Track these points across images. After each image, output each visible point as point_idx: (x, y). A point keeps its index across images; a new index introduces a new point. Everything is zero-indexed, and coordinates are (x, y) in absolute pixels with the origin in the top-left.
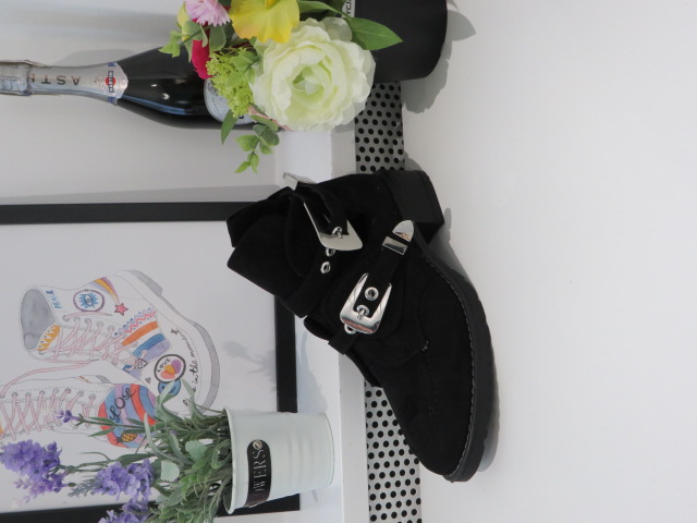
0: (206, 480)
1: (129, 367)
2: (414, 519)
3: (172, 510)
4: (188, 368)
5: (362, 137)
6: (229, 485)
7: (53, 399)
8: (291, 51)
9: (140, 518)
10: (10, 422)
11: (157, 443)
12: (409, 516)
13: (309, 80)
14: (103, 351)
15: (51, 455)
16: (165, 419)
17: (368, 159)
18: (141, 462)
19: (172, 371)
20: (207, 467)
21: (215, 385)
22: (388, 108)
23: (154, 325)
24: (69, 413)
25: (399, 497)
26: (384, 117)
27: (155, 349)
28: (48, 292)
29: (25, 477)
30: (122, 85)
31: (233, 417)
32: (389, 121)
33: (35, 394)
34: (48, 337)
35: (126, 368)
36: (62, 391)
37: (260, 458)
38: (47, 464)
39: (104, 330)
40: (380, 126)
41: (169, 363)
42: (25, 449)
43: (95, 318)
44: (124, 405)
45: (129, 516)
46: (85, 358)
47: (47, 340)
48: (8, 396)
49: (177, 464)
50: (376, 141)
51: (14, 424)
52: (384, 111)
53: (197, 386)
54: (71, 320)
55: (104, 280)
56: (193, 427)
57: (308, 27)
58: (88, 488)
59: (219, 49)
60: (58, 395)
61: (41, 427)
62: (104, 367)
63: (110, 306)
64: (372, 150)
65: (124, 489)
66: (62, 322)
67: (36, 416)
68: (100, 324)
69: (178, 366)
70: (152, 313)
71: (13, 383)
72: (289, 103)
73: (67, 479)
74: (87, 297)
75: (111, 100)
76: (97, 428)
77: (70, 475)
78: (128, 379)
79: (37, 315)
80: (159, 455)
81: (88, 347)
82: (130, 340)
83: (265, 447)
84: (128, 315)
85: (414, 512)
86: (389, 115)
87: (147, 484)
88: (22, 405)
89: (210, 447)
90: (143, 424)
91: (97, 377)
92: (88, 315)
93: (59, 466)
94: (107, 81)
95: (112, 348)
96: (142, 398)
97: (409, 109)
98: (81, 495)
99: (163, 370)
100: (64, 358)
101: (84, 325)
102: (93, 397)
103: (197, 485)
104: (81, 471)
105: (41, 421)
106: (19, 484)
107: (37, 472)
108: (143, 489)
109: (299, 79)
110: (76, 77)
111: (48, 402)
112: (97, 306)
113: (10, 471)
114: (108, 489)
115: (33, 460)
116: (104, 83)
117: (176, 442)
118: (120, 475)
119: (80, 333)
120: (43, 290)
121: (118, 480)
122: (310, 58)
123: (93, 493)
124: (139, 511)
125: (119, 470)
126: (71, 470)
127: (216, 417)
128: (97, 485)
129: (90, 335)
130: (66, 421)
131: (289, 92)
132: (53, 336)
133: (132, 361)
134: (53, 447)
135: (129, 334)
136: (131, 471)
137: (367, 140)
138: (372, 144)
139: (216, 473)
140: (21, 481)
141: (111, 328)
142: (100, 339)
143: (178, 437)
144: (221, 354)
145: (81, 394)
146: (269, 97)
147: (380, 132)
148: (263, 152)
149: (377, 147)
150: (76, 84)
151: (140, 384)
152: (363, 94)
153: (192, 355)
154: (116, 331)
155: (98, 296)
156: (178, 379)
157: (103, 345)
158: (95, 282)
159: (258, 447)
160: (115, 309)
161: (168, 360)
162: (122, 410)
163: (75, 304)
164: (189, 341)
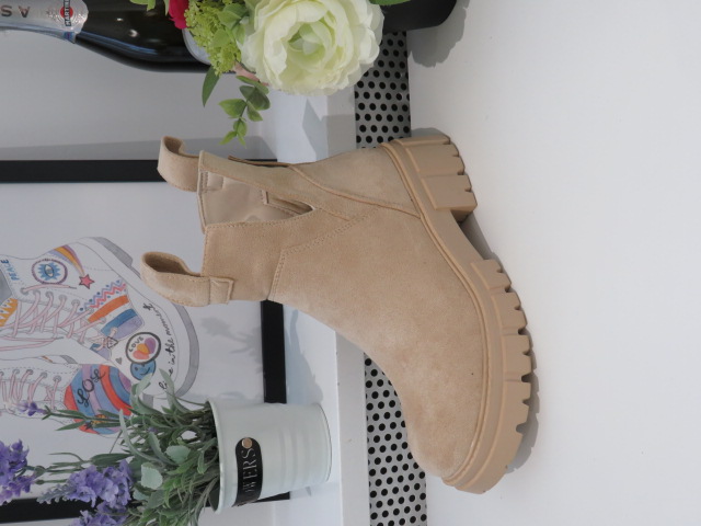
1: (97, 346)
2: (418, 515)
4: (164, 347)
5: (361, 92)
9: (117, 519)
11: (134, 440)
12: (413, 512)
13: (308, 39)
14: (67, 328)
15: (17, 455)
16: (143, 412)
17: (368, 117)
19: (145, 350)
21: (194, 365)
22: (391, 57)
23: (124, 300)
25: (401, 493)
26: (387, 67)
27: (126, 327)
30: (80, 19)
32: (393, 72)
34: (5, 312)
35: (94, 347)
36: (23, 372)
37: (250, 457)
38: (13, 465)
39: (68, 305)
40: (382, 78)
41: (142, 342)
43: (58, 292)
44: (93, 388)
45: (105, 517)
49: (156, 464)
50: (378, 96)
53: (174, 367)
54: (31, 293)
55: (66, 248)
56: (173, 421)
58: (60, 493)
60: (19, 376)
62: (69, 346)
64: (373, 107)
65: (101, 494)
69: (153, 344)
74: (47, 268)
75: (67, 36)
78: (97, 360)
81: (51, 323)
83: (256, 446)
84: (95, 288)
85: (418, 508)
86: (392, 64)
87: (126, 489)
90: (118, 417)
91: (63, 357)
92: (49, 288)
93: (26, 467)
94: (63, 13)
95: (77, 325)
99: (135, 349)
101: (45, 299)
102: (58, 379)
104: (54, 471)
107: (3, 474)
110: (24, 7)
111: (8, 384)
112: (59, 278)
116: (60, 16)
117: (157, 443)
118: (95, 480)
121: (93, 486)
122: (309, 14)
125: (94, 474)
127: (200, 412)
128: (71, 490)
129: (52, 310)
130: (31, 414)
131: (284, 54)
132: (11, 311)
134: (19, 446)
135: (96, 310)
136: (107, 475)
138: (372, 99)
142: (64, 315)
144: (200, 332)
145: (44, 375)
146: (261, 58)
147: (382, 86)
148: (251, 118)
149: (378, 103)
150: (25, 16)
152: (371, 55)
153: (168, 333)
154: (82, 306)
155: (59, 266)
156: (153, 359)
157: (67, 321)
158: (56, 251)
159: (247, 445)
160: (79, 281)
161: (141, 339)
162: (91, 393)
163: (34, 275)
164: (164, 317)
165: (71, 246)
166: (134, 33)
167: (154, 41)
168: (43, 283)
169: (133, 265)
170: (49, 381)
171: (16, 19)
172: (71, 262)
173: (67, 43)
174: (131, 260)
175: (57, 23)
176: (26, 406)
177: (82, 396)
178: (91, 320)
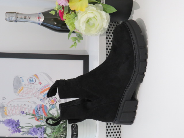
0: (59, 133)
4: (58, 101)
5: (108, 37)
6: (66, 135)
8: (85, 14)
10: (9, 112)
13: (91, 22)
14: (35, 95)
15: (17, 123)
16: (49, 115)
17: (110, 44)
18: (42, 127)
19: (53, 101)
23: (49, 89)
24: (23, 112)
28: (21, 78)
29: (11, 129)
33: (16, 105)
34: (20, 90)
35: (41, 100)
36: (23, 105)
37: (75, 129)
38: (16, 125)
39: (35, 89)
42: (10, 121)
43: (33, 85)
44: (40, 110)
46: (30, 96)
47: (20, 91)
48: (9, 105)
51: (10, 113)
54: (27, 85)
55: (36, 75)
57: (90, 7)
58: (27, 133)
59: (67, 12)
60: (22, 106)
61: (17, 114)
63: (37, 82)
65: (36, 134)
66: (24, 86)
67: (16, 111)
68: (34, 87)
69: (55, 100)
71: (10, 102)
72: (85, 28)
74: (31, 80)
76: (31, 116)
77: (22, 129)
79: (18, 83)
80: (46, 126)
81: (31, 93)
82: (42, 92)
84: (42, 85)
87: (43, 134)
88: (13, 108)
91: (33, 102)
92: (31, 84)
93: (19, 126)
94: (38, 18)
95: (37, 94)
96: (45, 109)
98: (25, 135)
99: (51, 101)
100: (24, 96)
101: (30, 87)
102: (31, 107)
103: (56, 135)
104: (25, 128)
106: (9, 130)
108: (41, 134)
109: (88, 21)
110: (29, 17)
111: (20, 108)
112: (34, 82)
113: (6, 127)
114: (32, 134)
115: (12, 124)
118: (35, 130)
119: (29, 89)
120: (20, 77)
121: (35, 132)
122: (91, 15)
123: (28, 135)
125: (35, 129)
126: (23, 128)
128: (29, 132)
129: (31, 90)
130: (22, 114)
131: (85, 25)
132: (22, 90)
133: (43, 98)
134: (18, 121)
135: (42, 90)
136: (38, 129)
137: (110, 38)
139: (62, 132)
141: (37, 88)
142: (34, 91)
145: (28, 106)
146: (80, 27)
148: (78, 42)
150: (29, 19)
151: (44, 104)
152: (106, 26)
154: (39, 89)
155: (34, 79)
156: (55, 104)
157: (35, 93)
158: (33, 75)
160: (38, 83)
162: (39, 111)
163: (28, 81)
165: (37, 75)
166: (55, 23)
167: (60, 25)
168: (30, 83)
169: (52, 80)
170: (29, 108)
171: (27, 19)
172: (37, 78)
173: (39, 25)
174: (51, 78)
175: (37, 20)
176: (22, 112)
177: (37, 112)
178: (41, 93)
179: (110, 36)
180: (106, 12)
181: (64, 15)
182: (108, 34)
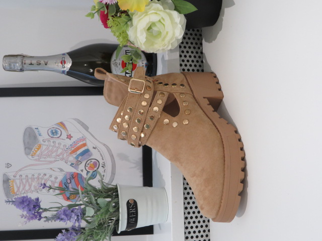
0: (107, 217)
2: (207, 239)
3: (91, 230)
4: (101, 165)
5: (183, 55)
6: (118, 220)
7: (38, 178)
8: (145, 15)
9: (77, 234)
10: (19, 188)
11: (85, 199)
12: (204, 238)
13: (155, 29)
14: (61, 157)
15: (37, 203)
16: (89, 188)
17: (186, 65)
18: (77, 207)
19: (93, 166)
20: (107, 211)
21: (113, 173)
22: (196, 41)
24: (45, 184)
25: (199, 228)
26: (194, 45)
27: (85, 156)
28: (36, 129)
29: (25, 213)
31: (120, 188)
32: (197, 47)
33: (30, 176)
34: (36, 150)
35: (72, 165)
36: (42, 175)
37: (133, 207)
38: (35, 207)
39: (62, 147)
40: (192, 49)
41: (92, 163)
42: (25, 200)
43: (57, 141)
44: (71, 182)
45: (72, 233)
46: (53, 159)
48: (18, 177)
49: (94, 209)
50: (190, 57)
51: (20, 190)
52: (194, 42)
53: (105, 174)
54: (47, 141)
55: (62, 123)
56: (101, 192)
57: (153, 4)
58: (53, 219)
59: (113, 14)
60: (40, 177)
61: (32, 191)
62: (61, 164)
63: (64, 136)
64: (188, 61)
65: (69, 219)
66: (42, 143)
67: (30, 186)
68: (60, 144)
69: (96, 164)
70: (84, 139)
71: (20, 170)
72: (145, 40)
73: (43, 215)
74: (54, 131)
76: (57, 192)
77: (45, 213)
78: (73, 170)
79: (31, 139)
80: (85, 205)
81: (54, 154)
82: (74, 152)
83: (135, 203)
84: (73, 140)
85: (207, 236)
86: (196, 44)
87: (80, 218)
88: (24, 181)
89: (110, 202)
91: (59, 168)
92: (54, 140)
93: (40, 208)
95: (65, 155)
96: (79, 179)
97: (206, 41)
98: (50, 222)
99: (89, 166)
100: (43, 159)
101: (52, 144)
102: (56, 178)
103: (103, 219)
104: (50, 211)
105: (33, 188)
106: (22, 216)
107: (30, 210)
108: (78, 220)
109: (149, 29)
111: (36, 180)
112: (58, 135)
114: (62, 219)
115: (28, 205)
117: (93, 199)
118: (67, 213)
119: (51, 148)
120: (34, 127)
121: (66, 215)
122: (154, 18)
123: (55, 221)
124: (77, 230)
125: (67, 211)
126: (45, 210)
127: (113, 188)
128: (57, 217)
129: (55, 149)
130: (43, 188)
131: (145, 35)
132: (38, 149)
134: (37, 199)
135: (73, 149)
136: (72, 211)
137: (185, 56)
138: (188, 58)
139: (112, 214)
140: (23, 215)
141: (65, 146)
142: (60, 151)
143: (95, 197)
144: (117, 159)
145: (51, 176)
146: (136, 37)
147: (192, 52)
149: (190, 60)
151: (78, 172)
152: (180, 35)
153: (103, 159)
154: (67, 147)
155: (59, 131)
156: (96, 170)
157: (61, 153)
158: (58, 124)
159: (132, 202)
160: (67, 137)
161: (91, 161)
162: (70, 184)
163: (48, 134)
164: (101, 152)
165: (65, 123)
168: (52, 137)
169: (89, 130)
170: (53, 179)
172: (63, 129)
174: (88, 128)
176: (42, 184)
177: (66, 186)
179: (185, 52)
180: (179, 12)
181: (109, 19)
182: (183, 49)
